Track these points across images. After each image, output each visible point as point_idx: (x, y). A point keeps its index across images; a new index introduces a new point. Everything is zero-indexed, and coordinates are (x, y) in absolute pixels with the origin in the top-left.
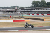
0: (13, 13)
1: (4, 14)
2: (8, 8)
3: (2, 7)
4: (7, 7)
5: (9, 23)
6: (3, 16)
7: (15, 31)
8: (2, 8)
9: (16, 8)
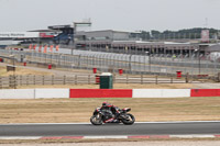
0: (192, 60)
1: (150, 62)
2: (168, 35)
3: (144, 33)
4: (166, 32)
5: (173, 102)
6: (148, 73)
7: (199, 139)
8: (144, 35)
9: (205, 34)
